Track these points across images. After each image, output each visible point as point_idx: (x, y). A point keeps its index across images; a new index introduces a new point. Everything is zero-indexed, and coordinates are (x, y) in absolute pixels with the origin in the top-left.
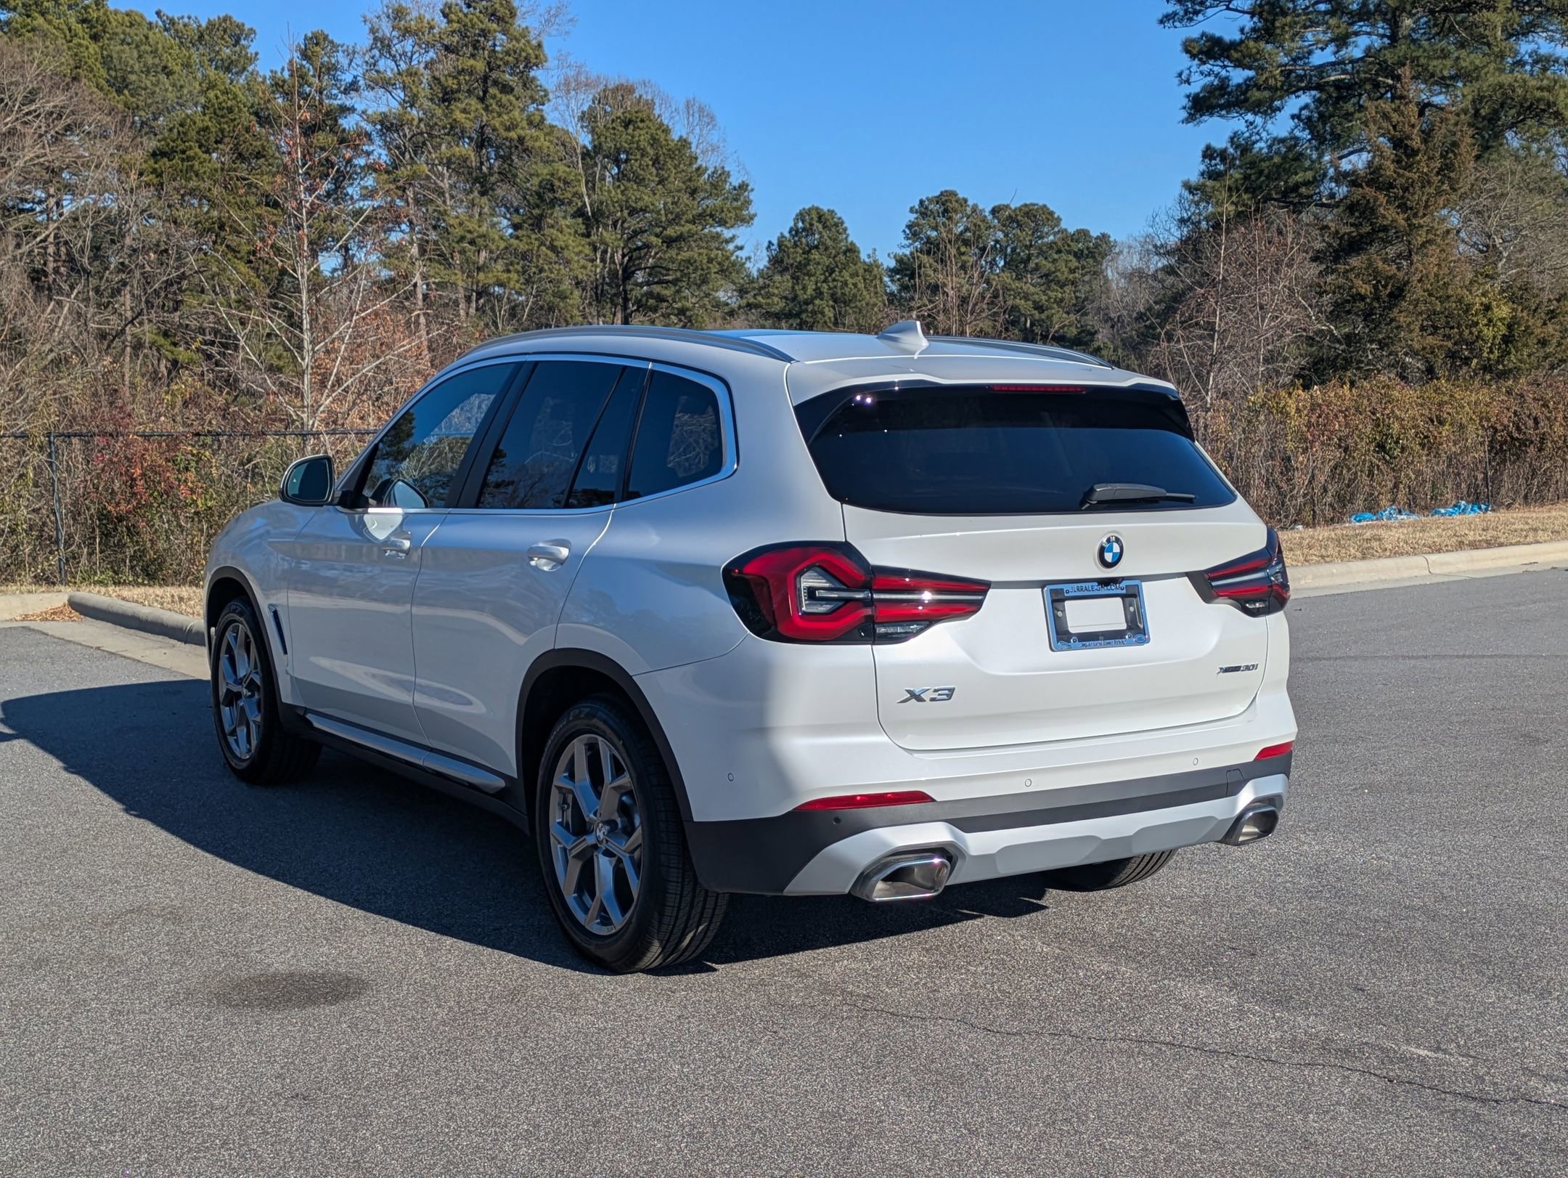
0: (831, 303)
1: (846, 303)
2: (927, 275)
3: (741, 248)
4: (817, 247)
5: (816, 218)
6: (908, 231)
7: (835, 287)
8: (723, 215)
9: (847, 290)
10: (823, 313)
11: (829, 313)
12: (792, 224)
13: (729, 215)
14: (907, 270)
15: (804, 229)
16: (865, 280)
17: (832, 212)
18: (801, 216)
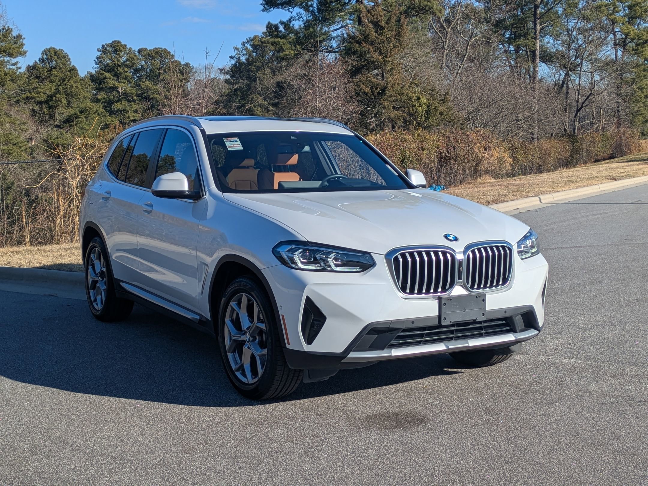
0: (65, 96)
1: (72, 96)
2: (107, 83)
3: (20, 68)
4: (55, 68)
5: (53, 53)
6: (97, 60)
7: (67, 88)
8: (11, 51)
9: (73, 89)
10: (61, 101)
11: (65, 101)
12: (41, 56)
13: (14, 51)
14: (98, 80)
15: (47, 59)
16: (81, 84)
17: (61, 50)
18: (45, 52)
